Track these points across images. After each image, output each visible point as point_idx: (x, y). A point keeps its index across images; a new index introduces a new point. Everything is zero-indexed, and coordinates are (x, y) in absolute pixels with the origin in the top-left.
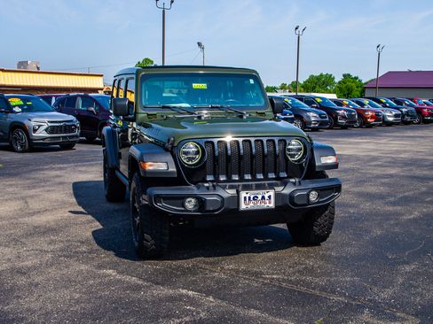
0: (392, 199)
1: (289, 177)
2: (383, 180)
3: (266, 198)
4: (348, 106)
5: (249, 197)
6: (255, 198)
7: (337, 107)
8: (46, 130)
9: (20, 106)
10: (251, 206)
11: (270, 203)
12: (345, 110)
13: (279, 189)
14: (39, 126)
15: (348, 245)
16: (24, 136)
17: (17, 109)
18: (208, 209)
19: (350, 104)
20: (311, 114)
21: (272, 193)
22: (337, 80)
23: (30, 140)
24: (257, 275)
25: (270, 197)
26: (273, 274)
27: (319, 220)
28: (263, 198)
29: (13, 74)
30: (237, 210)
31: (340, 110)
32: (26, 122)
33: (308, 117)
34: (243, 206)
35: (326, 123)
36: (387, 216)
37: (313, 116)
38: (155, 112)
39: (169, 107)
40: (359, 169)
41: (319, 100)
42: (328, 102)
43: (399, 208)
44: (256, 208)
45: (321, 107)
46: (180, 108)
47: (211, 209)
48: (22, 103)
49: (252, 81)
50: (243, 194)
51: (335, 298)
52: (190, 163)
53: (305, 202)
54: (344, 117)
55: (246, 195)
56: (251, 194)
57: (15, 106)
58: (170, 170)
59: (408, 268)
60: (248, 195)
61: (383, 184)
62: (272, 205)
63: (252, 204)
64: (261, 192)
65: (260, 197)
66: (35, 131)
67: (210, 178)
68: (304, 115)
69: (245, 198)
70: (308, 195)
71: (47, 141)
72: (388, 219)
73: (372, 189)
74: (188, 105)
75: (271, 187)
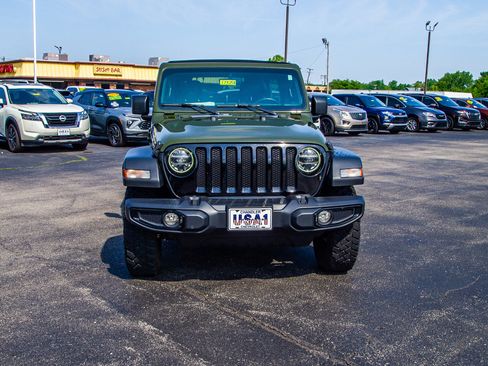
0: (471, 217)
1: (296, 193)
2: (474, 193)
3: (262, 217)
4: (472, 106)
5: (240, 216)
6: (247, 217)
7: (458, 107)
8: (139, 125)
9: (117, 101)
10: (242, 226)
11: (266, 223)
12: (467, 111)
13: (279, 207)
14: (133, 121)
15: (381, 275)
16: (119, 131)
17: (115, 104)
18: (188, 227)
19: (474, 104)
20: (428, 114)
21: (268, 212)
22: (474, 79)
23: (124, 135)
24: (244, 308)
25: (266, 216)
26: (262, 309)
27: (339, 244)
28: (257, 217)
29: (143, 70)
30: (224, 230)
31: (462, 110)
32: (121, 117)
33: (424, 117)
34: (232, 226)
35: (444, 124)
36: (451, 239)
37: (429, 116)
38: (172, 112)
39: (189, 106)
40: (454, 177)
41: (439, 99)
42: (450, 102)
43: (473, 229)
44: (248, 228)
45: (441, 106)
46: (202, 107)
47: (192, 228)
48: (120, 98)
49: (290, 78)
50: (232, 212)
51: (315, 352)
52: (181, 172)
53: (311, 224)
54: (465, 118)
55: (235, 213)
56: (242, 212)
57: (113, 101)
58: (154, 179)
59: (435, 315)
60: (239, 213)
61: (471, 198)
62: (269, 226)
63: (243, 224)
64: (255, 210)
65: (253, 216)
66: (129, 126)
67: (200, 190)
68: (420, 115)
69: (235, 216)
70: (315, 216)
71: (140, 136)
72: (450, 244)
73: (454, 203)
74: (213, 104)
75: (270, 204)
